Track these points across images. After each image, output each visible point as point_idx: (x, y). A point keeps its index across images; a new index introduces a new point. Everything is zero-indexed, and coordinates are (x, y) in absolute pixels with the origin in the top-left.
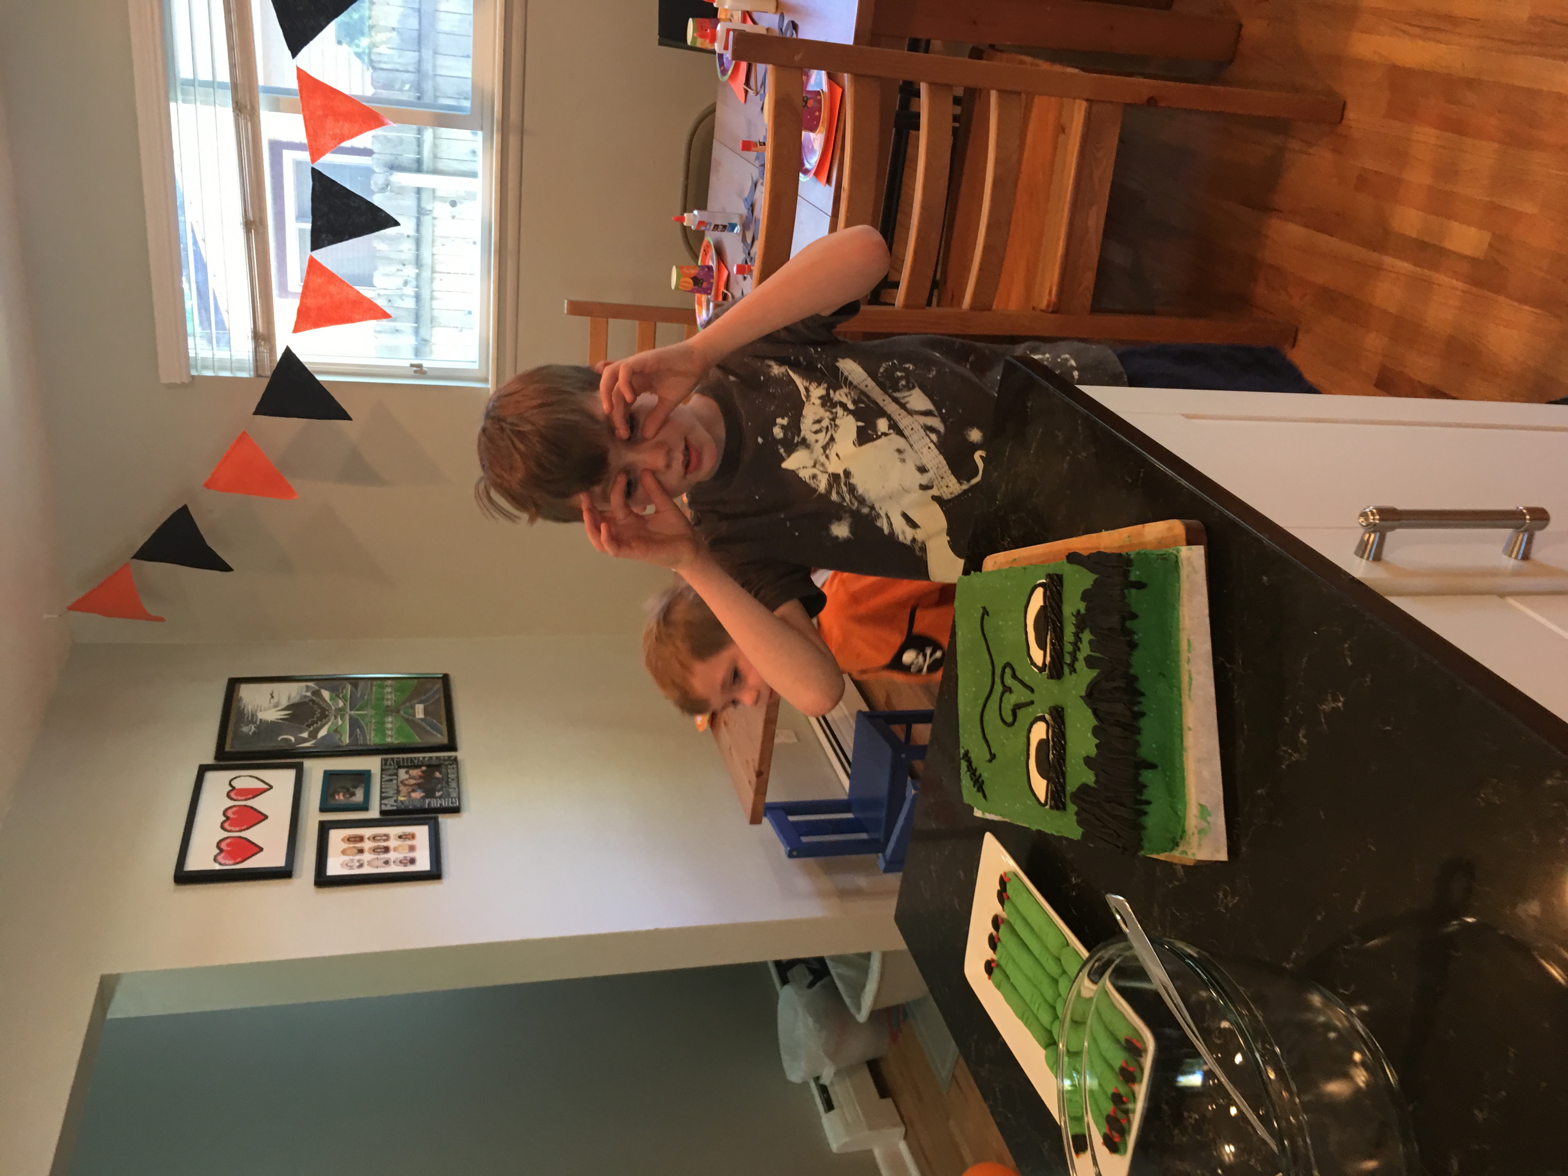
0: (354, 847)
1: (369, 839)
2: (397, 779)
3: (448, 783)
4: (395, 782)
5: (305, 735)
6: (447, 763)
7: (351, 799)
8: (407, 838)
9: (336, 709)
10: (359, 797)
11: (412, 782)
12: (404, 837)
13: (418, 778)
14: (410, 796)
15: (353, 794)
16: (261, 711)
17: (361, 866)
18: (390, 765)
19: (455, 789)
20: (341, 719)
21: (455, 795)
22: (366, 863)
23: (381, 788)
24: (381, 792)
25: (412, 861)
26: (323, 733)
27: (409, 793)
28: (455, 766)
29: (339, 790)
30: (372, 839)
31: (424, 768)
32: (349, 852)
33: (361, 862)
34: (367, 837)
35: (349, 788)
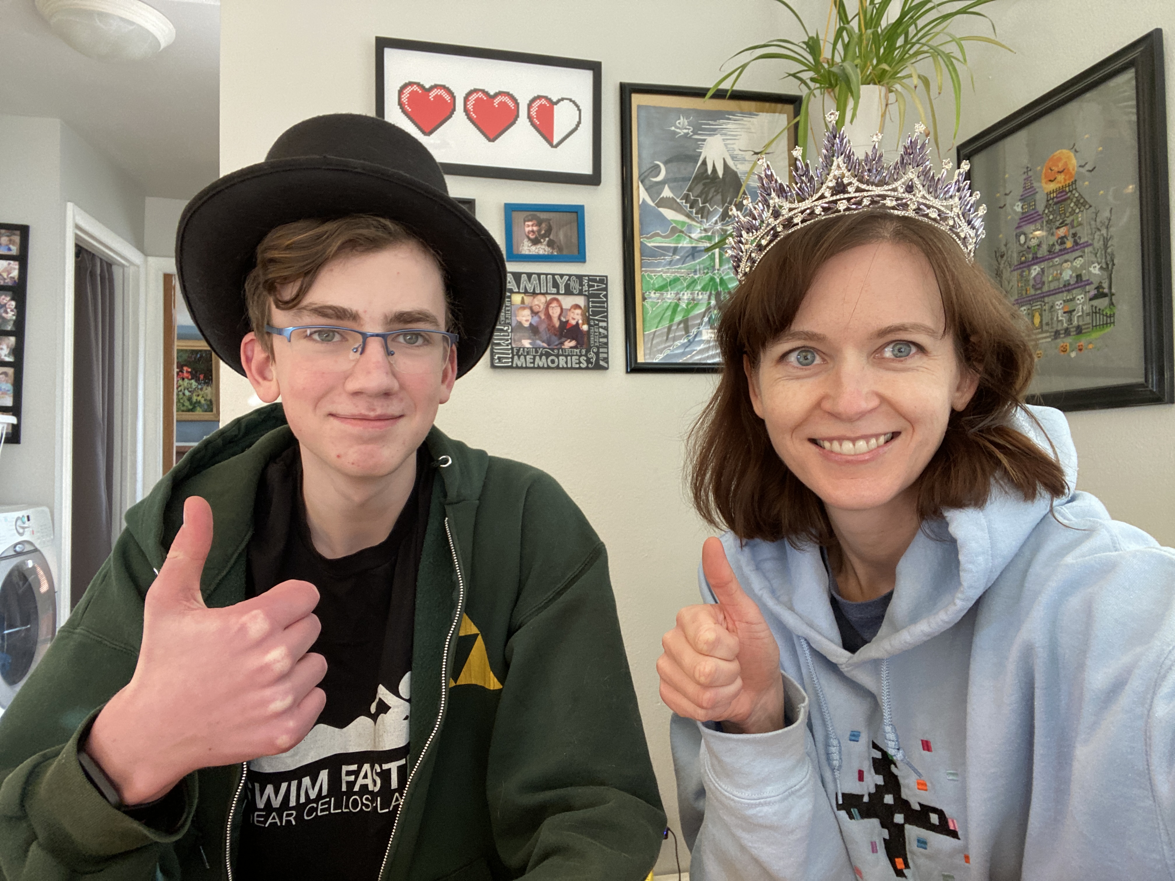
2: (558, 293)
3: (548, 355)
4: (554, 291)
5: (667, 193)
6: (592, 355)
10: (529, 248)
11: (555, 312)
13: (563, 319)
14: (524, 308)
15: (535, 242)
16: (723, 139)
18: (590, 286)
19: (534, 363)
21: (518, 362)
23: (539, 275)
24: (530, 274)
26: (670, 214)
27: (531, 309)
28: (584, 365)
29: (544, 225)
31: (585, 328)
35: (548, 237)
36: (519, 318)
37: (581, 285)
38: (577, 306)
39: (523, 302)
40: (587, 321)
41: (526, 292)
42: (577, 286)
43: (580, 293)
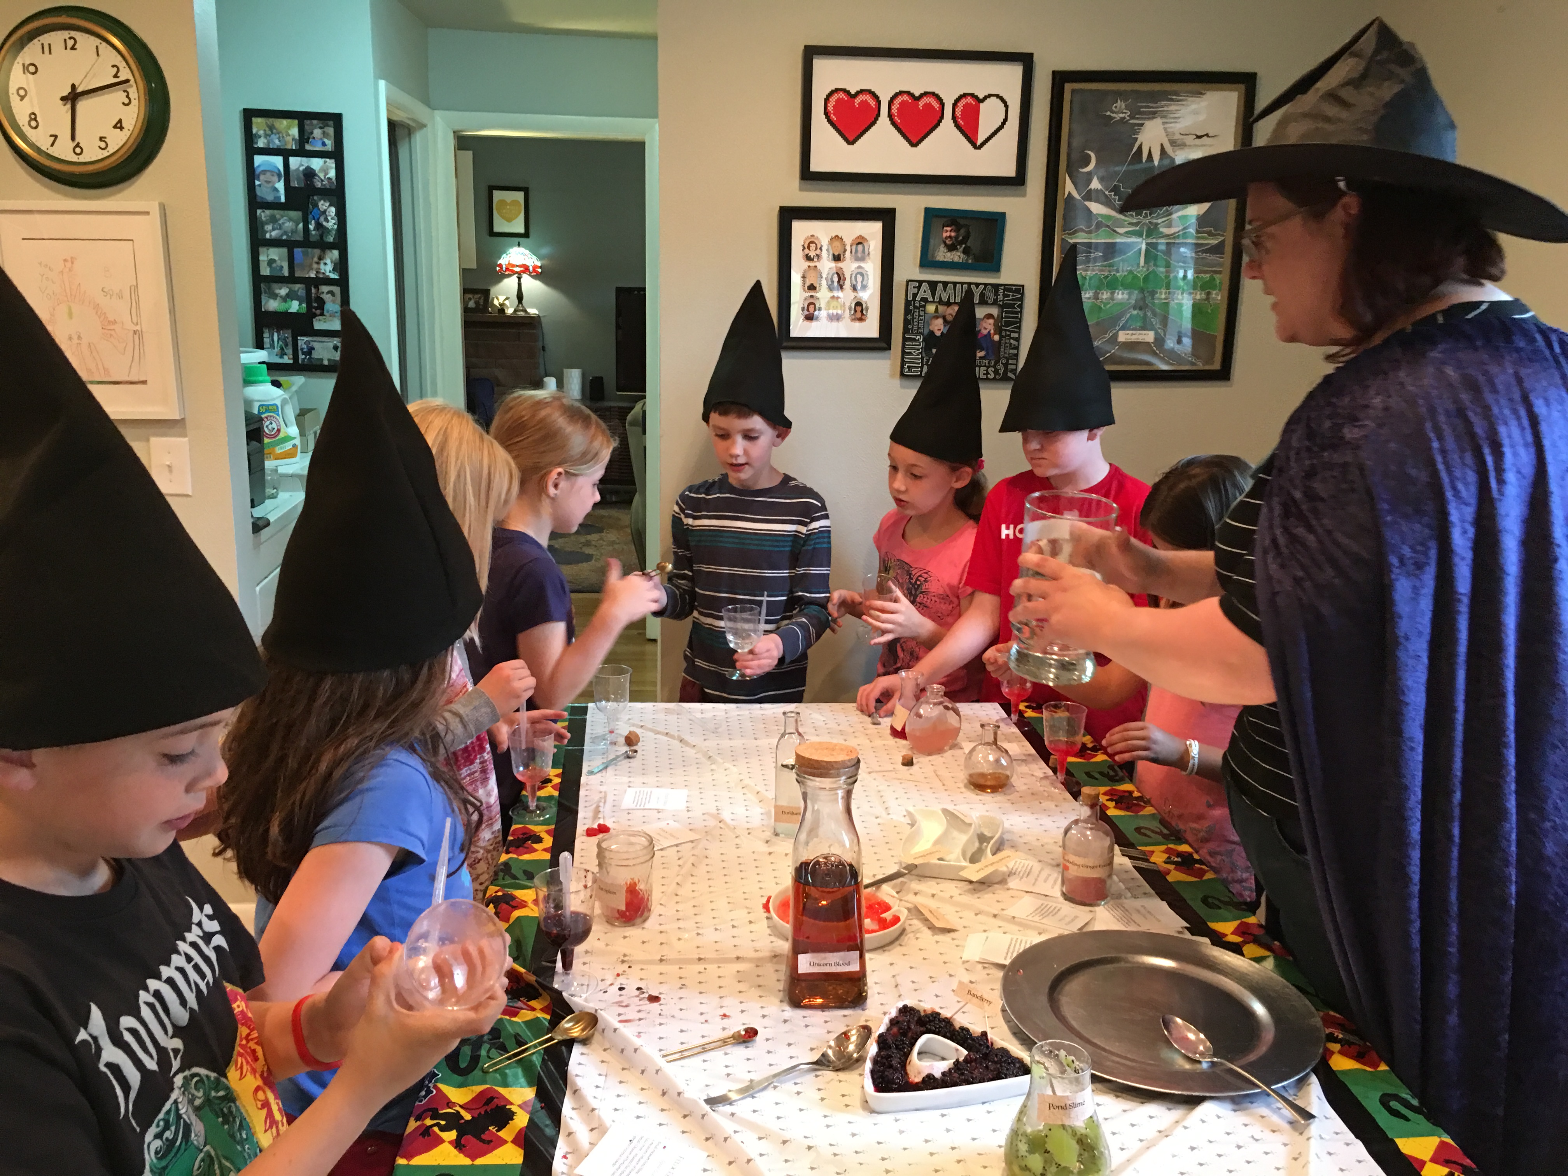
0: (845, 251)
1: (860, 267)
5: (1095, 184)
7: (943, 245)
8: (855, 311)
9: (1157, 224)
10: (943, 255)
12: (859, 309)
14: (937, 317)
15: (951, 248)
16: (1164, 123)
17: (808, 258)
18: (1005, 296)
20: (1127, 233)
22: (812, 264)
23: (955, 284)
24: (945, 284)
25: (810, 318)
26: (1096, 208)
27: (944, 318)
30: (860, 270)
31: (996, 338)
32: (837, 243)
33: (815, 260)
34: (862, 264)
35: (965, 243)
36: (931, 328)
37: (996, 294)
38: (990, 316)
39: (936, 310)
40: (999, 330)
41: (941, 302)
42: (993, 297)
43: (995, 303)
